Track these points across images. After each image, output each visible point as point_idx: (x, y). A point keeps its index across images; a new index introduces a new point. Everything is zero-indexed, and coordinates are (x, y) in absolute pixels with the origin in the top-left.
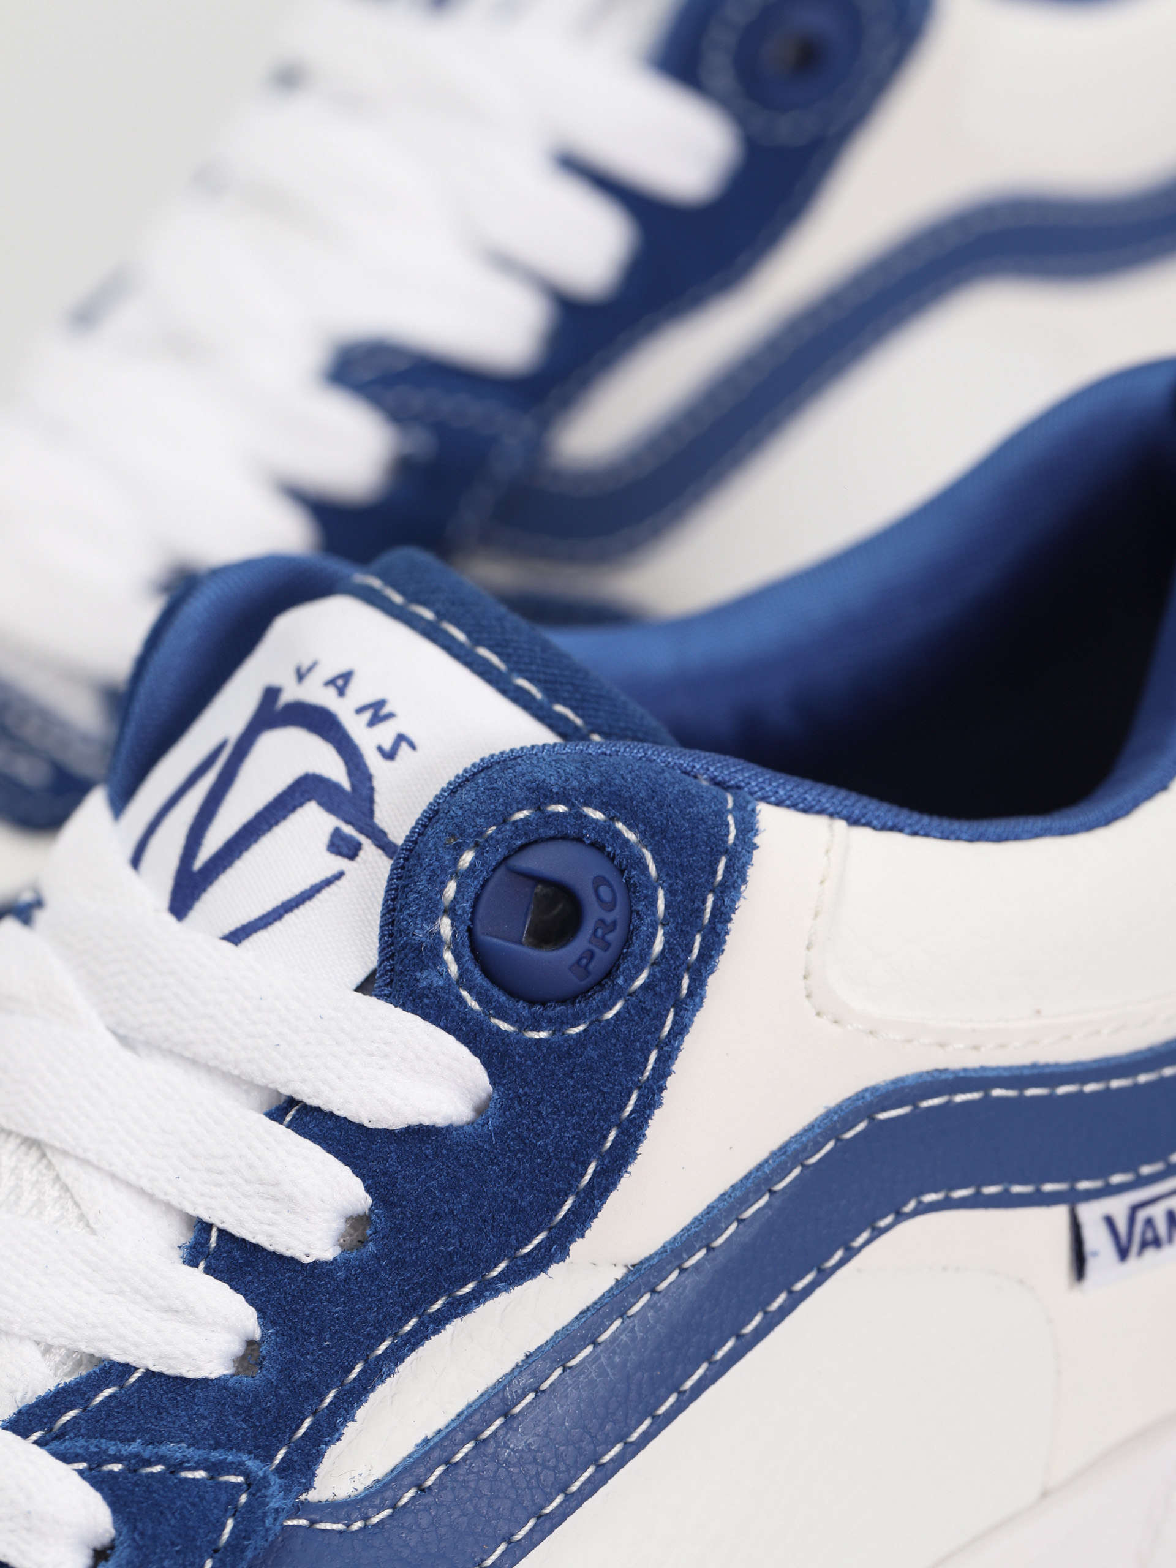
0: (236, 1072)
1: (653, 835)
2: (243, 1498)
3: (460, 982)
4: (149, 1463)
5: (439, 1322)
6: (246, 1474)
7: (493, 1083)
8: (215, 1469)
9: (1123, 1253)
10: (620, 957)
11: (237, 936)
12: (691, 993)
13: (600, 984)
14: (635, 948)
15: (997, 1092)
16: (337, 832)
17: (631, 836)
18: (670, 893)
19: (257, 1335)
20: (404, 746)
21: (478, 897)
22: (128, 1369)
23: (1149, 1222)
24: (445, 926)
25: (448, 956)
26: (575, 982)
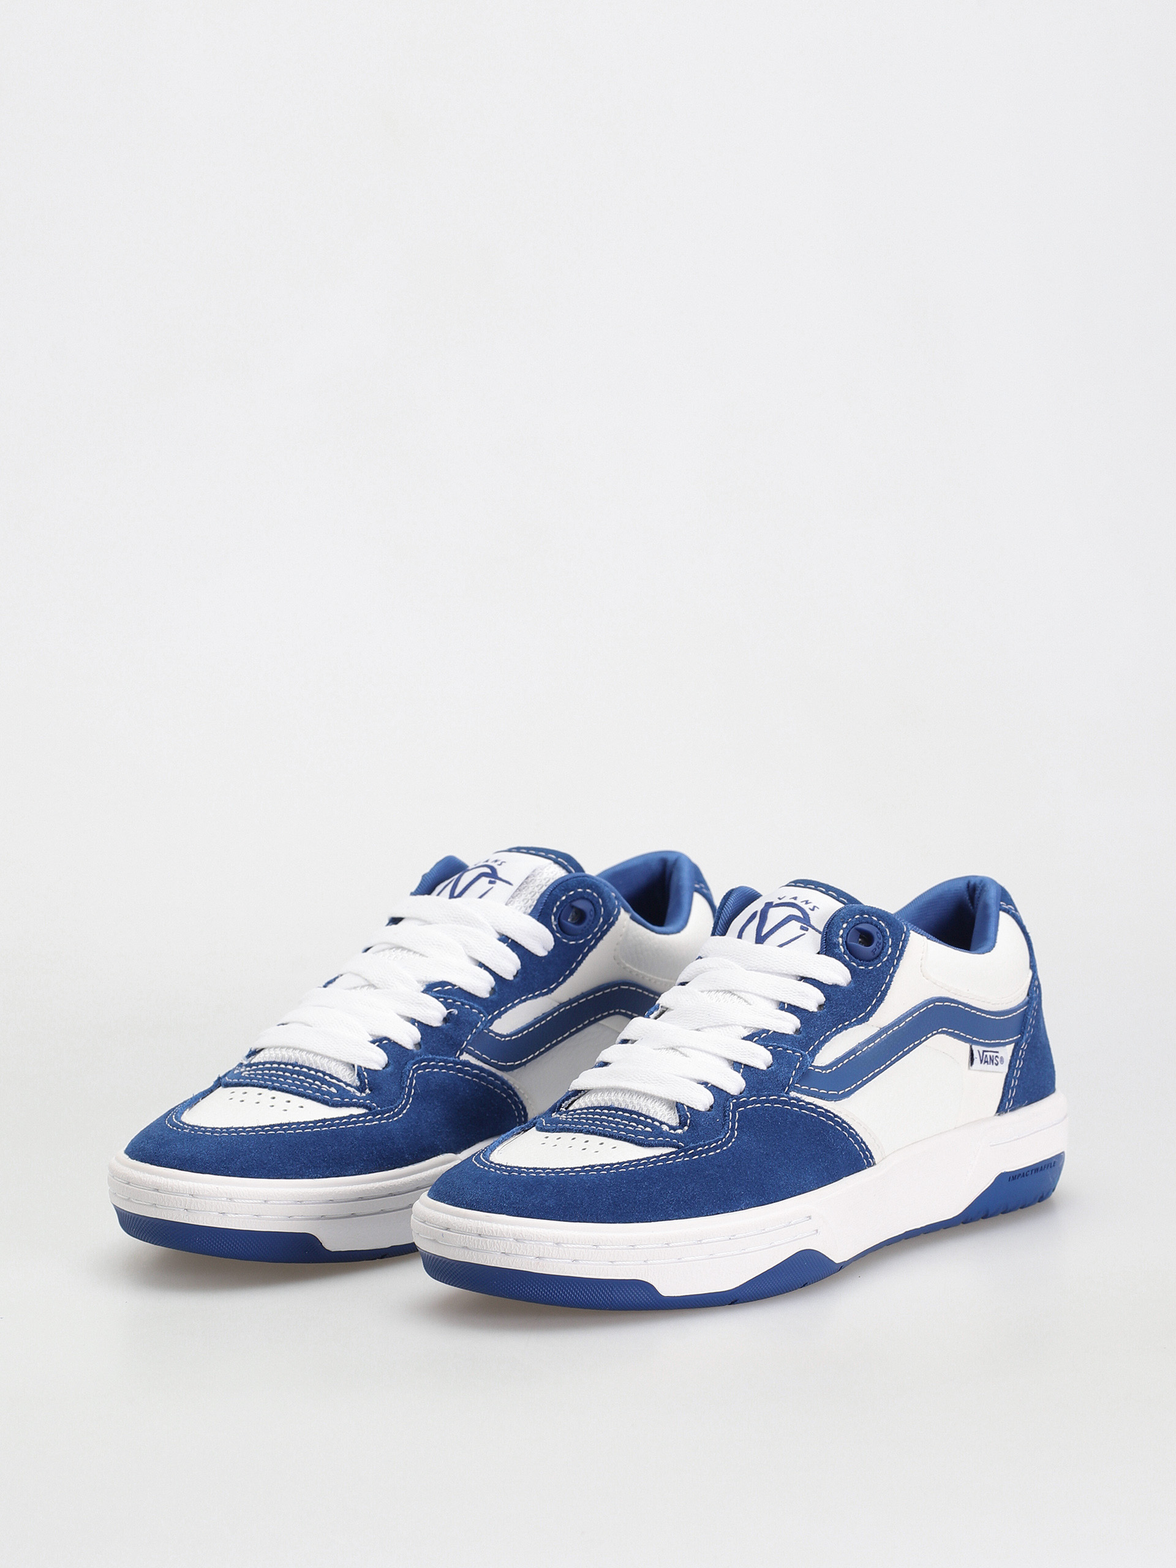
0: (786, 973)
1: (888, 925)
2: (801, 1059)
3: (844, 953)
4: (779, 1047)
5: (842, 1029)
6: (801, 1054)
7: (852, 978)
8: (794, 1052)
9: (981, 1061)
10: (881, 953)
11: (781, 946)
12: (897, 964)
13: (876, 958)
14: (884, 950)
15: (960, 1006)
16: (801, 926)
17: (883, 925)
18: (892, 939)
19: (799, 1025)
20: (816, 908)
21: (848, 934)
22: (769, 1031)
23: (986, 1056)
24: (840, 940)
25: (841, 947)
26: (872, 956)
